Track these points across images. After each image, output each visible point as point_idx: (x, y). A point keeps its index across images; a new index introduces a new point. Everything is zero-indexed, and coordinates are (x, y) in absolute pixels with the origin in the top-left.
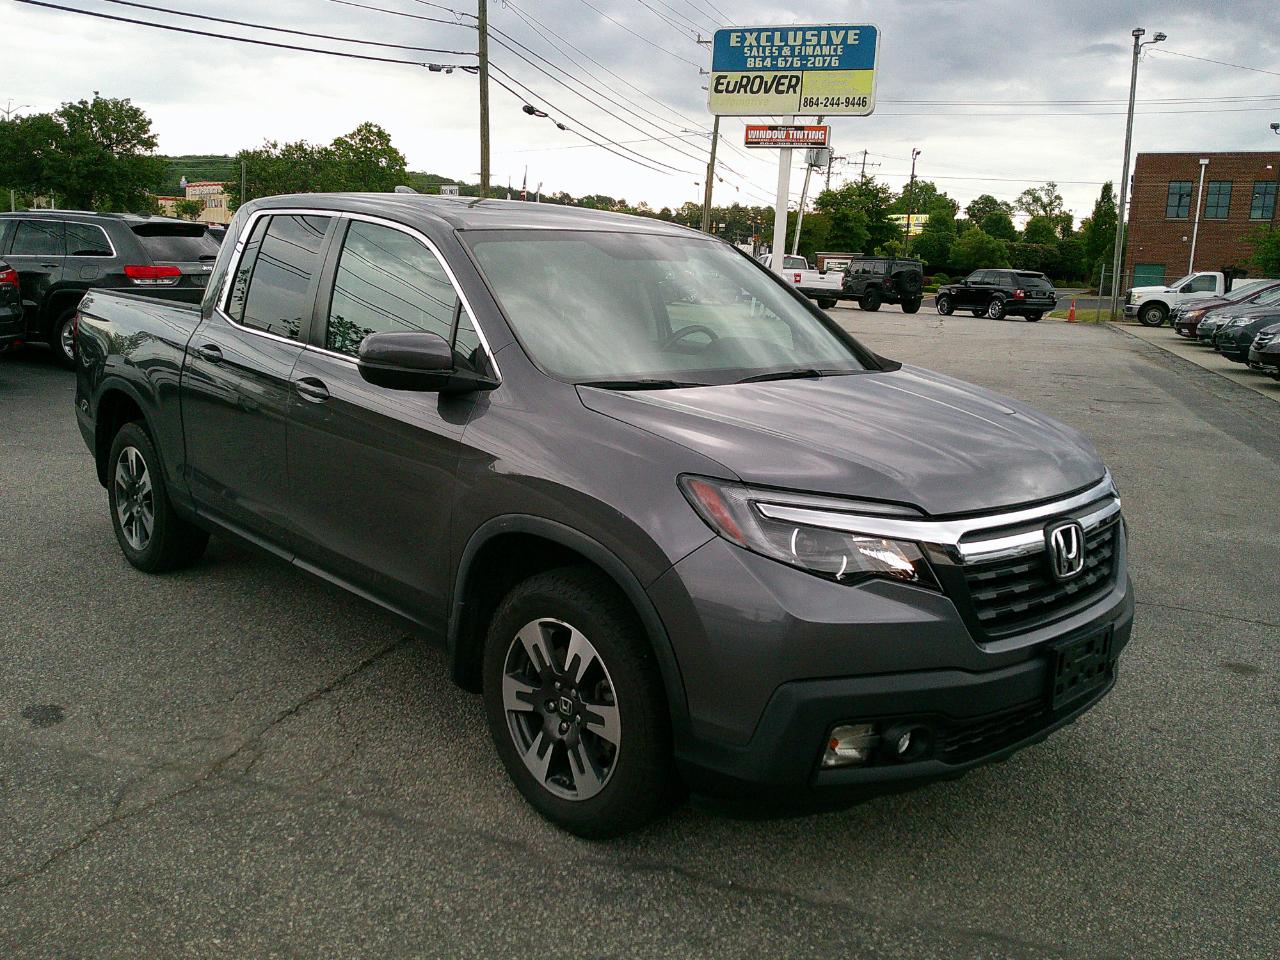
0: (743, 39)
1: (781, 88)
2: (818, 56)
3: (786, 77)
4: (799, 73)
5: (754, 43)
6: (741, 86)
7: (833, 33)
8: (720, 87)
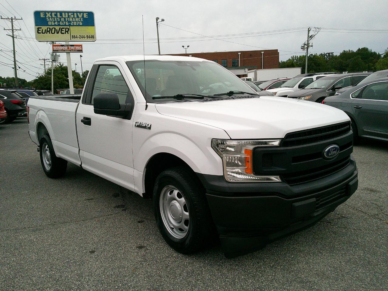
0: (46, 15)
1: (62, 32)
2: (74, 21)
3: (64, 28)
4: (68, 27)
5: (50, 17)
6: (47, 31)
7: (79, 14)
8: (39, 32)
